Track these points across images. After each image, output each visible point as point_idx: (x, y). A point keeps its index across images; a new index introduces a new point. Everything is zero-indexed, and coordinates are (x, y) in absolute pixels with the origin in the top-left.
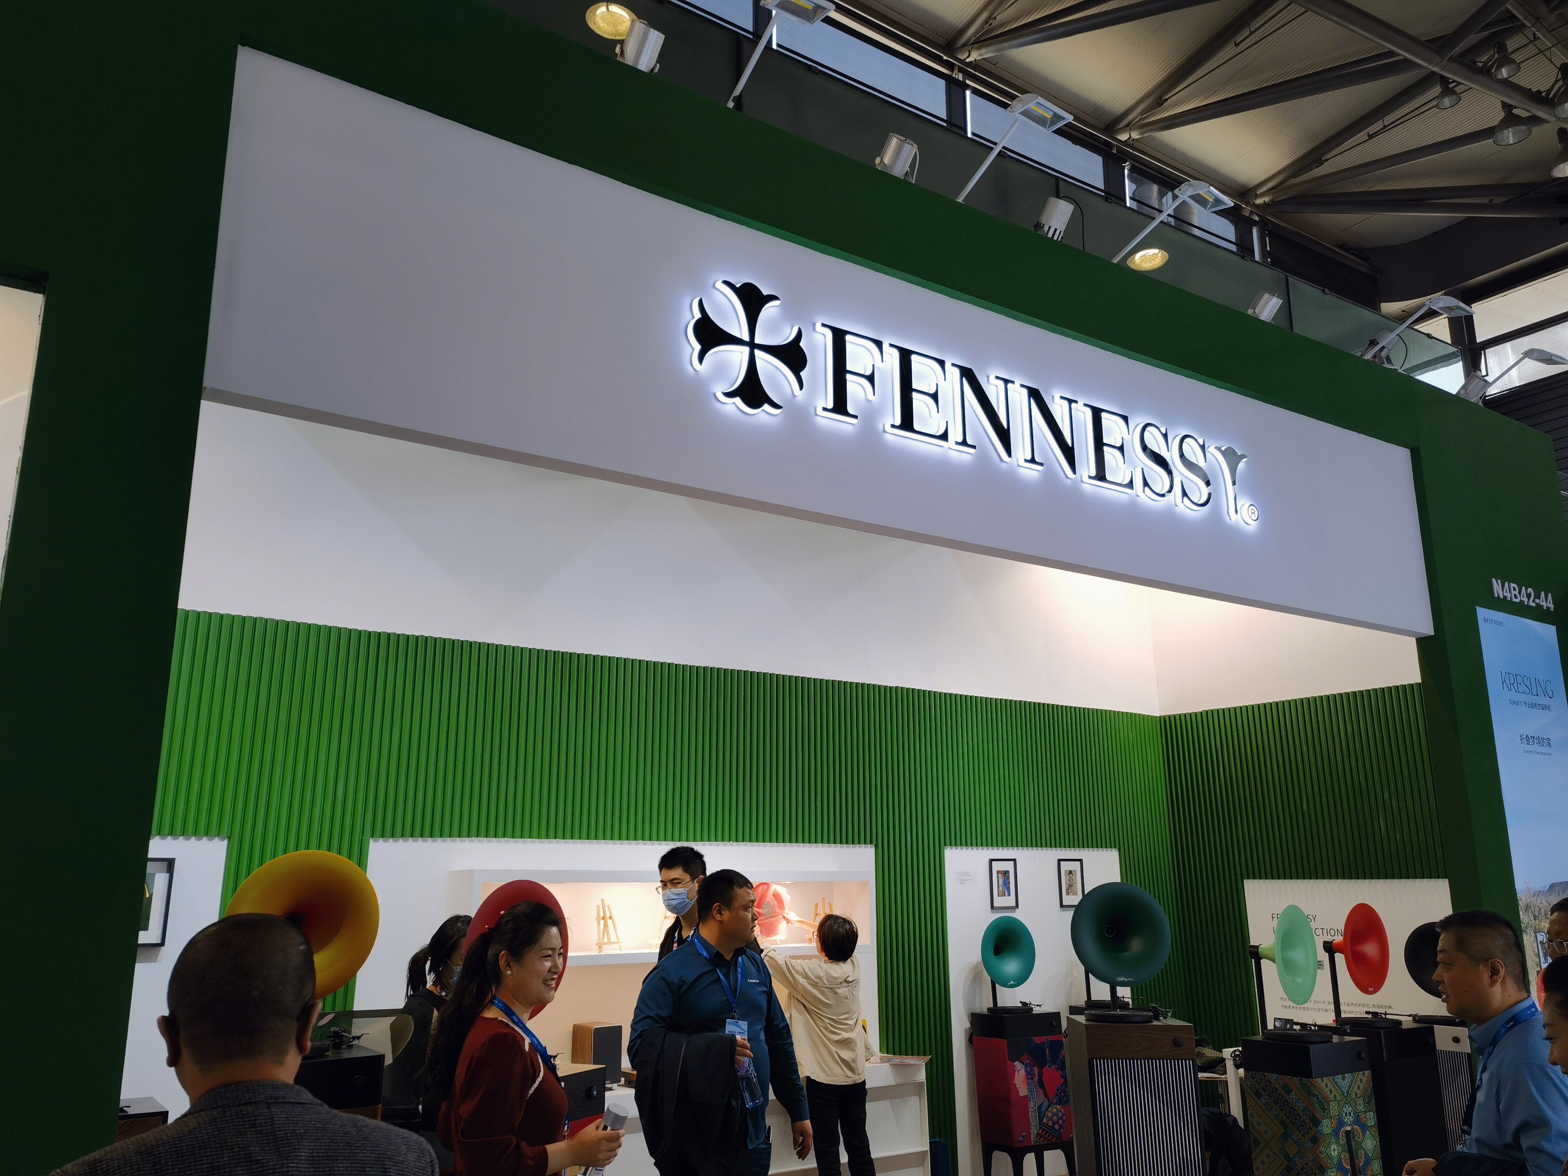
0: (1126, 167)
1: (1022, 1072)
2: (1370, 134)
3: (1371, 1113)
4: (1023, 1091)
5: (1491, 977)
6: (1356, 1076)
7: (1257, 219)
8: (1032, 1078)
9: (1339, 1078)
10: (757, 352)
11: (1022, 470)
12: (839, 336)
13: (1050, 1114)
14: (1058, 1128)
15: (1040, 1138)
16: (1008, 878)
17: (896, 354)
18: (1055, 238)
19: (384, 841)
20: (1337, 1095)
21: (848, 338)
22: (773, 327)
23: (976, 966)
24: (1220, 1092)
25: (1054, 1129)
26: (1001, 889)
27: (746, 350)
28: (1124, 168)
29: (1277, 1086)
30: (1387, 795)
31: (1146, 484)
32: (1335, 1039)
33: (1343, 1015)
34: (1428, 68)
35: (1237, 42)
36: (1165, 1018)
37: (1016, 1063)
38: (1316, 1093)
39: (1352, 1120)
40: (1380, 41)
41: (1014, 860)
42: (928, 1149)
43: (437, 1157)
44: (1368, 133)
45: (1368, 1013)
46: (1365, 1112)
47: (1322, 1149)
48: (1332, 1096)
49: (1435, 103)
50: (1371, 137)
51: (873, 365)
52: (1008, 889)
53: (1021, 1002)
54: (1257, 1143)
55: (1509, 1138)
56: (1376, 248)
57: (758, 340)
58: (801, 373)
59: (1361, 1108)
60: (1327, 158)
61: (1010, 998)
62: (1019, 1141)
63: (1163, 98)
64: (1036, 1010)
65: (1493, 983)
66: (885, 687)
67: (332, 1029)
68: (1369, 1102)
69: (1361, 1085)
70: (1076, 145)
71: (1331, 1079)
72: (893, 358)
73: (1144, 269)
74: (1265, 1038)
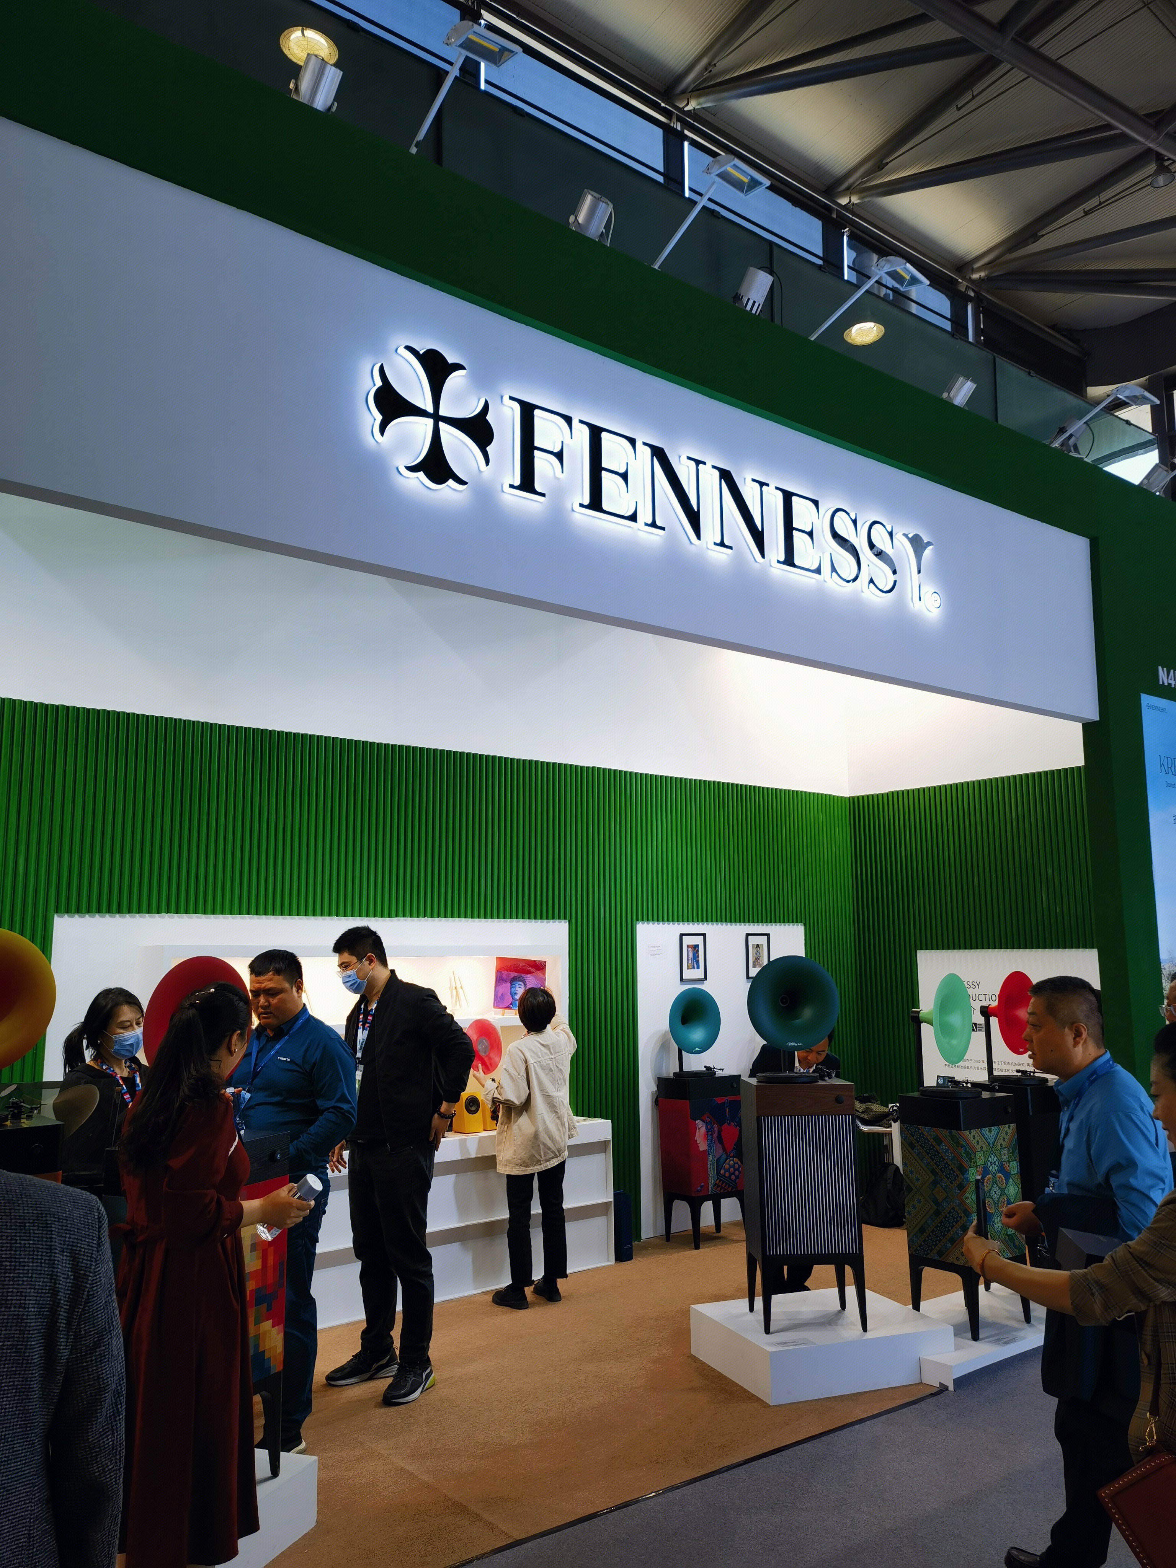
0: (846, 234)
1: (703, 1130)
2: (1086, 210)
3: (1014, 1162)
4: (703, 1147)
5: (1074, 1039)
6: (1002, 1129)
7: (972, 294)
8: (712, 1135)
9: (986, 1130)
10: (442, 425)
11: (710, 553)
12: (528, 411)
13: (727, 1166)
14: (734, 1178)
15: (717, 1187)
16: (698, 951)
17: (586, 430)
18: (754, 311)
19: (69, 916)
20: (984, 1146)
21: (537, 412)
22: (459, 398)
23: (665, 1035)
24: (885, 1144)
25: (731, 1179)
26: (690, 962)
27: (430, 422)
28: (843, 234)
29: (928, 1138)
30: (1050, 871)
31: (834, 569)
32: (986, 1095)
33: (995, 1073)
34: (1144, 144)
35: (959, 106)
36: (830, 1078)
37: (697, 1122)
38: (964, 1144)
39: (996, 1168)
40: (1099, 113)
41: (704, 935)
42: (612, 1200)
43: (107, 1214)
44: (1084, 209)
45: (1018, 1071)
46: (1009, 1161)
47: (967, 1195)
48: (978, 1147)
49: (1149, 181)
50: (1086, 213)
51: (562, 442)
52: (698, 962)
53: (705, 1067)
54: (910, 1189)
55: (1100, 1178)
56: (1085, 330)
57: (442, 412)
58: (487, 448)
59: (1005, 1158)
60: (1043, 233)
61: (695, 1063)
62: (698, 1191)
63: (885, 162)
64: (719, 1074)
65: (1076, 1044)
66: (582, 767)
67: (11, 1100)
68: (1013, 1153)
69: (1007, 1138)
70: (796, 207)
71: (978, 1132)
72: (583, 434)
73: (859, 344)
74: (921, 1094)
